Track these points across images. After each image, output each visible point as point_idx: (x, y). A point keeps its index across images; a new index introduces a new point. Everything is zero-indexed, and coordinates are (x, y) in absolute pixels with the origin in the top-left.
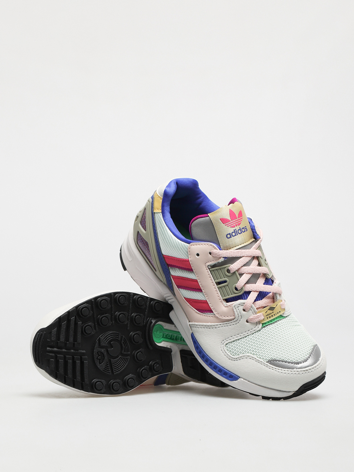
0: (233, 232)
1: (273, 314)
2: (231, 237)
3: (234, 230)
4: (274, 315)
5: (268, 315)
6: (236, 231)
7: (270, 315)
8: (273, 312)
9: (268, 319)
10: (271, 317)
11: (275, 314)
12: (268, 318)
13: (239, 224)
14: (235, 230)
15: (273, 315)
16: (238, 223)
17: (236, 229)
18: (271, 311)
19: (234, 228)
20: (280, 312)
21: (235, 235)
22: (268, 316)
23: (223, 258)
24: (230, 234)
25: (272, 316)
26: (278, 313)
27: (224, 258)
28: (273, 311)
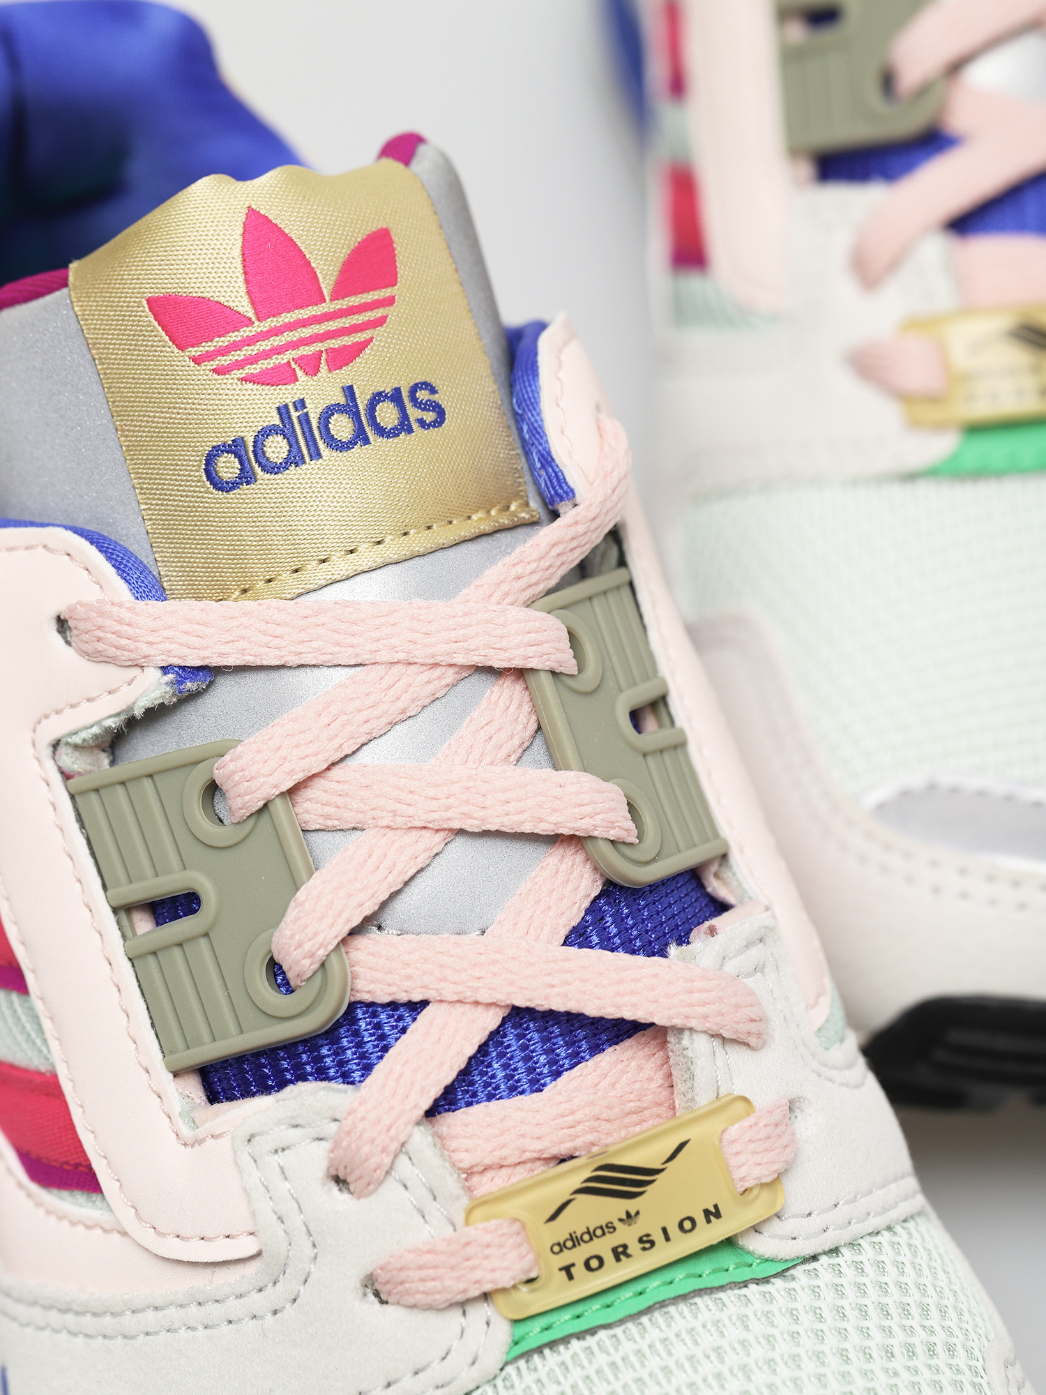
0: (266, 432)
1: (627, 1235)
2: (246, 477)
3: (283, 411)
4: (647, 1242)
5: (575, 1241)
6: (305, 420)
7: (602, 1246)
8: (629, 1217)
9: (570, 1277)
10: (609, 1258)
11: (658, 1236)
12: (579, 1270)
13: (342, 358)
14: (294, 415)
15: (634, 1248)
16: (335, 343)
17: (301, 404)
18: (613, 1208)
19: (287, 394)
20: (713, 1214)
21: (295, 459)
22: (577, 1256)
23: (165, 670)
24: (236, 447)
25: (620, 1253)
26: (687, 1225)
27: (171, 676)
28: (631, 1205)
